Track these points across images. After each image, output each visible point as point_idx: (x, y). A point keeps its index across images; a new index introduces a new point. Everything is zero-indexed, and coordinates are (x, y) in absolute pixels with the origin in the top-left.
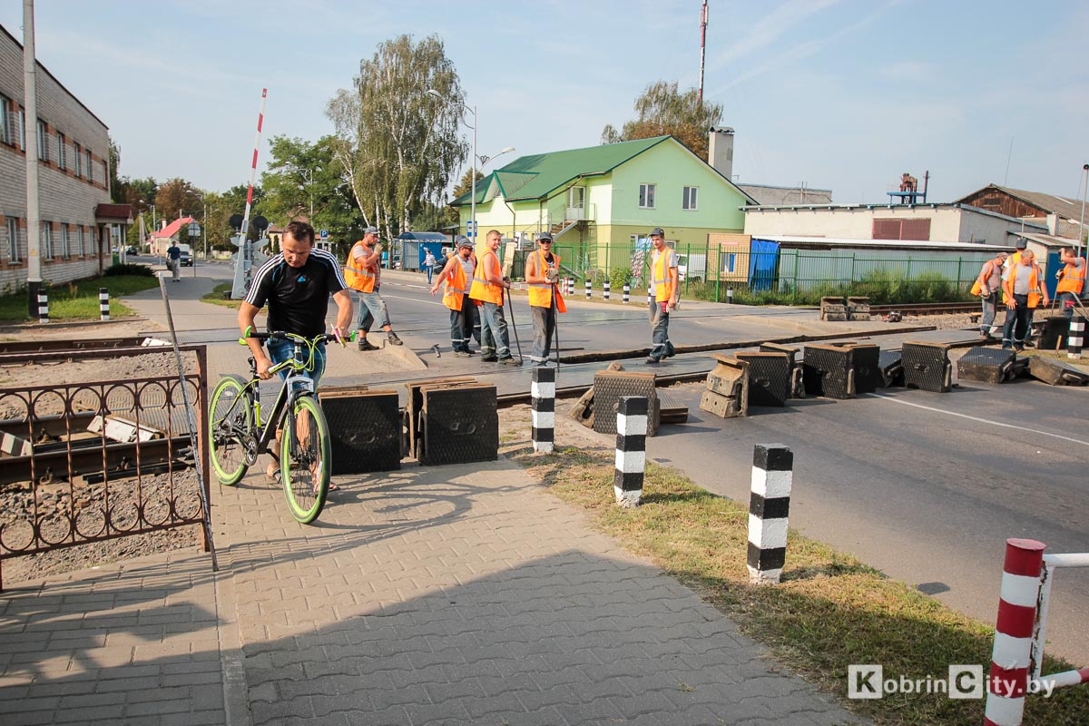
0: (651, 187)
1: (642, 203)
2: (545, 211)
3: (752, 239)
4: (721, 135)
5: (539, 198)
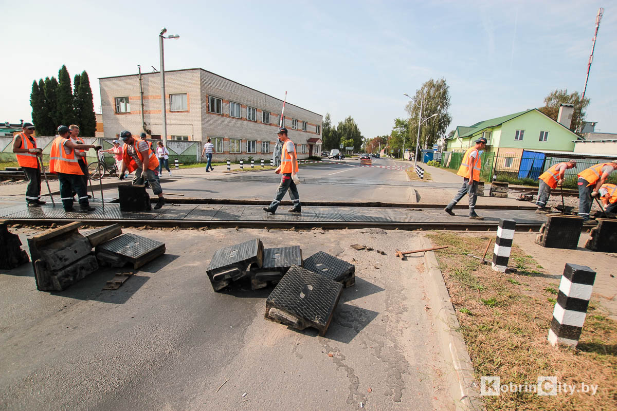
0: (523, 131)
1: (516, 138)
2: (471, 141)
3: (523, 150)
4: (566, 107)
5: (469, 136)
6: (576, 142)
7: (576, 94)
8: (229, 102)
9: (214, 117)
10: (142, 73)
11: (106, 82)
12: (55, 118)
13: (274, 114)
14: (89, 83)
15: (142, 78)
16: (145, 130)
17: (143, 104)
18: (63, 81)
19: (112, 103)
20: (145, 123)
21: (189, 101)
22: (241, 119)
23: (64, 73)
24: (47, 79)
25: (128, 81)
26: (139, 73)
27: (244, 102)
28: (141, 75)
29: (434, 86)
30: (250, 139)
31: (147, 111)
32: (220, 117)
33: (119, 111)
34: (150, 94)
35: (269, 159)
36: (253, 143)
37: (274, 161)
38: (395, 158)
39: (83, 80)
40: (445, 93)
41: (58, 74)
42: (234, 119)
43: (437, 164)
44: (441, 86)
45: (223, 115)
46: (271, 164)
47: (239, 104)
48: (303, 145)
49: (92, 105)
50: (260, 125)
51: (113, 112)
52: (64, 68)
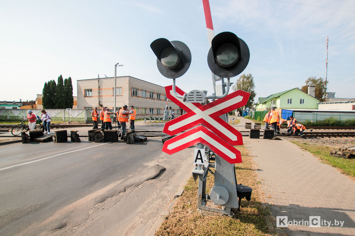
0: (291, 99)
2: (266, 105)
4: (311, 87)
5: (264, 103)
6: (319, 104)
7: (321, 78)
8: (141, 90)
9: (134, 98)
10: (99, 78)
11: (80, 82)
12: (54, 100)
13: (162, 95)
14: (71, 82)
15: (100, 80)
16: (99, 104)
17: (99, 93)
18: (60, 82)
19: (83, 92)
20: (99, 101)
21: (123, 91)
22: (147, 98)
23: (60, 79)
24: (51, 81)
25: (92, 81)
26: (98, 78)
27: (148, 90)
28: (99, 79)
29: (245, 77)
30: (151, 107)
31: (101, 96)
32: (137, 97)
33: (86, 96)
34: (103, 88)
35: (161, 118)
36: (152, 109)
37: (164, 118)
38: (230, 115)
39: (69, 82)
40: (252, 80)
41: (58, 79)
42: (143, 98)
43: (249, 118)
44: (249, 77)
45: (138, 97)
46: (163, 120)
47: (146, 91)
48: (177, 110)
49: (72, 93)
50: (156, 100)
51: (83, 96)
52: (61, 76)
